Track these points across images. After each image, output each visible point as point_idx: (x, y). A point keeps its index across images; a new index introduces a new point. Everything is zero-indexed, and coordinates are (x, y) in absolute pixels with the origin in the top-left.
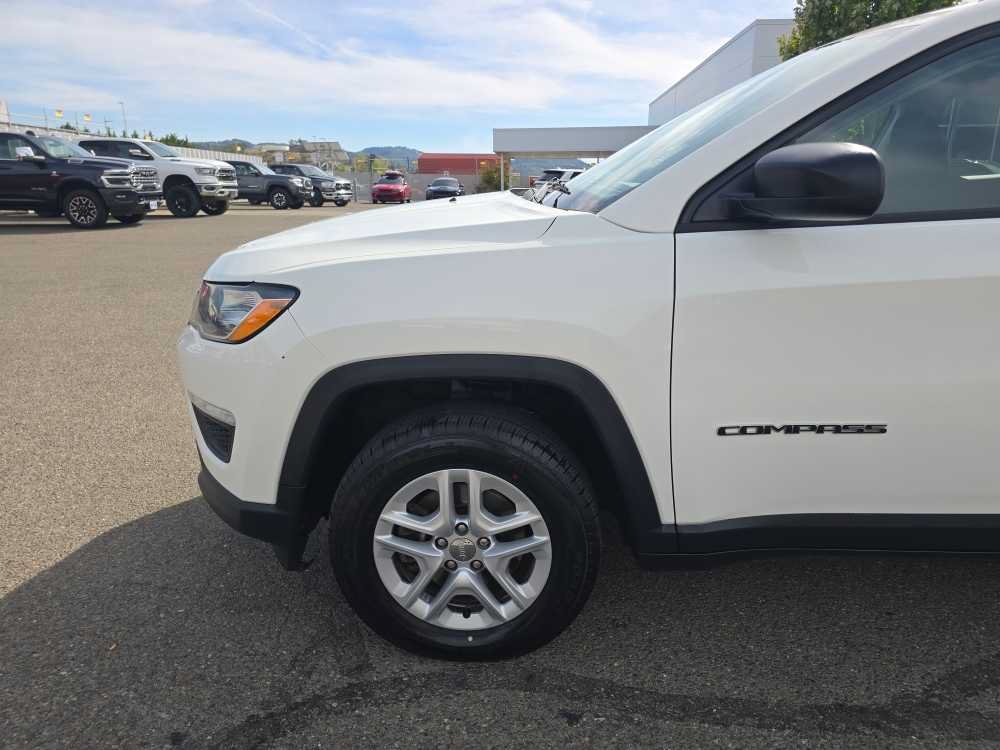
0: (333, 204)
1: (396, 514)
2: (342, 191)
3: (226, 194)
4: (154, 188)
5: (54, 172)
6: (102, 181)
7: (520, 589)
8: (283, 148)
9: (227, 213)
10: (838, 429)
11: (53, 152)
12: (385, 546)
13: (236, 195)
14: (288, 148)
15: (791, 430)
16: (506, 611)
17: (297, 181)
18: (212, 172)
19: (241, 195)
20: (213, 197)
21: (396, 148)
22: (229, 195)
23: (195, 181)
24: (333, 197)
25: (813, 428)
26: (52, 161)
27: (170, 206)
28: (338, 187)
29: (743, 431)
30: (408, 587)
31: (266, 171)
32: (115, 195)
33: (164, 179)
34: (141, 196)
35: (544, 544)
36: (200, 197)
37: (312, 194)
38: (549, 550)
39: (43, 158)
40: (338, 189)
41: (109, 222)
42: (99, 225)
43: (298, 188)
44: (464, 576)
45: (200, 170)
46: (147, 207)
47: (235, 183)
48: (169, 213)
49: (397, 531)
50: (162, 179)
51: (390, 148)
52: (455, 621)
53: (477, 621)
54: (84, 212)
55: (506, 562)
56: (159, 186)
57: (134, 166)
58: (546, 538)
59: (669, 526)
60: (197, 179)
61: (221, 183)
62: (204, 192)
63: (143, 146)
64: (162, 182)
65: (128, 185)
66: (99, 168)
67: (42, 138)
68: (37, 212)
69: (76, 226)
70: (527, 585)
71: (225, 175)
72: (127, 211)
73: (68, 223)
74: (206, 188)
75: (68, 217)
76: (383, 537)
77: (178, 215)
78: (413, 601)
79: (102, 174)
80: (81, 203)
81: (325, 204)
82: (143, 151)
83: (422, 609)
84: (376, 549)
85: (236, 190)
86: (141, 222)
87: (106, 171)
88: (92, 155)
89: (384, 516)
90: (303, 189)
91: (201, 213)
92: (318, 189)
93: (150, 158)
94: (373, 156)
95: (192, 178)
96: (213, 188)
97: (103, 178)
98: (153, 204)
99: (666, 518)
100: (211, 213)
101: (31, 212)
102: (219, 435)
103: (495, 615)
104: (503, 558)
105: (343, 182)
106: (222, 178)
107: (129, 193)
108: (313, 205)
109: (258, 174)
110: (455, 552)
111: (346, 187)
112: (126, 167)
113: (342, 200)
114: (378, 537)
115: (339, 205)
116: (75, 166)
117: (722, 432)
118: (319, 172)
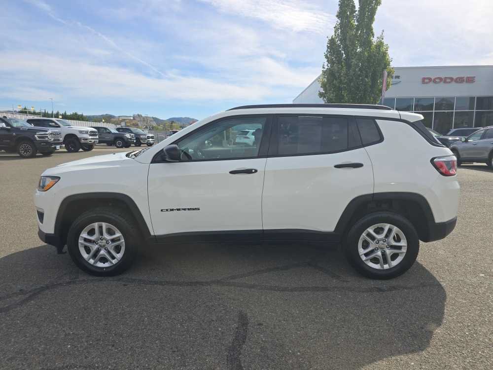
0: (146, 145)
1: (84, 235)
2: (150, 140)
3: (93, 142)
4: (59, 140)
5: (14, 134)
6: (35, 138)
7: (118, 255)
8: (129, 118)
9: (93, 150)
10: (189, 209)
11: (15, 125)
12: (82, 244)
13: (98, 142)
14: (132, 118)
15: (178, 210)
16: (114, 262)
17: (128, 135)
18: (87, 132)
19: (100, 142)
20: (86, 143)
21: (185, 118)
22: (94, 142)
23: (78, 137)
24: (146, 142)
25: (183, 209)
26: (14, 129)
27: (66, 147)
28: (148, 137)
29: (167, 210)
30: (88, 255)
31: (114, 131)
32: (40, 143)
33: (64, 136)
34: (53, 143)
35: (123, 242)
36: (80, 143)
37: (135, 141)
38: (124, 243)
39: (9, 127)
40: (148, 139)
41: (37, 155)
42: (33, 156)
43: (128, 138)
44: (103, 252)
45: (81, 132)
46: (55, 148)
47: (97, 137)
48: (66, 150)
49: (85, 240)
50: (63, 135)
51: (182, 118)
52: (100, 265)
53: (107, 265)
54: (26, 151)
55: (113, 247)
56: (62, 139)
57: (50, 130)
58: (123, 240)
59: (153, 236)
60: (79, 136)
61: (91, 137)
62: (83, 141)
63: (57, 122)
64: (63, 137)
65: (46, 139)
66: (34, 132)
67: (10, 119)
68: (5, 150)
69: (22, 157)
70: (120, 254)
71: (92, 134)
72: (46, 150)
73: (18, 155)
74: (83, 139)
75: (19, 153)
76: (81, 241)
77: (69, 151)
78: (89, 259)
79: (36, 134)
80: (25, 147)
81: (142, 145)
82: (56, 124)
83: (92, 261)
84: (79, 245)
85: (97, 140)
86: (53, 154)
87: (37, 133)
88: (32, 126)
89: (81, 235)
90: (131, 139)
91: (81, 150)
92: (139, 139)
93: (59, 127)
94: (172, 122)
95: (77, 135)
96: (87, 139)
97: (36, 136)
98: (58, 147)
99: (152, 234)
100: (85, 150)
101: (3, 151)
102: (41, 216)
103: (111, 263)
104: (112, 246)
105: (150, 135)
106: (90, 135)
107: (47, 142)
108: (136, 146)
109: (110, 133)
110: (100, 246)
111: (152, 138)
112: (47, 131)
113: (150, 143)
114: (80, 241)
115: (149, 146)
116: (24, 131)
117: (162, 210)
118: (140, 131)
